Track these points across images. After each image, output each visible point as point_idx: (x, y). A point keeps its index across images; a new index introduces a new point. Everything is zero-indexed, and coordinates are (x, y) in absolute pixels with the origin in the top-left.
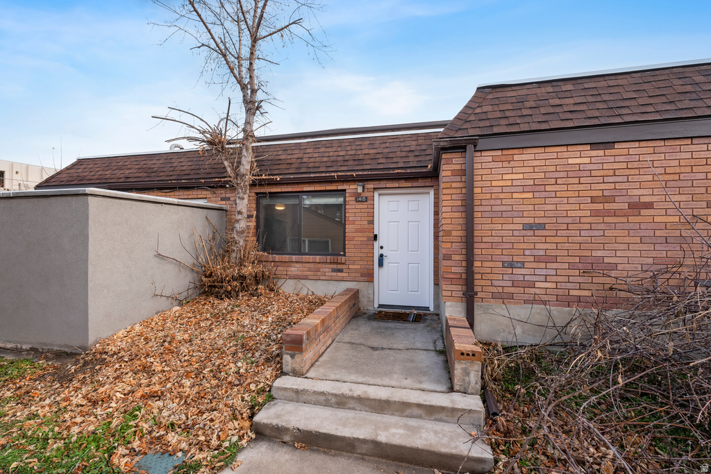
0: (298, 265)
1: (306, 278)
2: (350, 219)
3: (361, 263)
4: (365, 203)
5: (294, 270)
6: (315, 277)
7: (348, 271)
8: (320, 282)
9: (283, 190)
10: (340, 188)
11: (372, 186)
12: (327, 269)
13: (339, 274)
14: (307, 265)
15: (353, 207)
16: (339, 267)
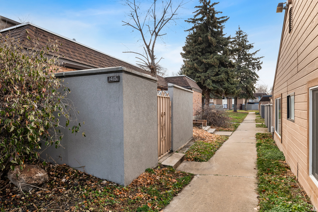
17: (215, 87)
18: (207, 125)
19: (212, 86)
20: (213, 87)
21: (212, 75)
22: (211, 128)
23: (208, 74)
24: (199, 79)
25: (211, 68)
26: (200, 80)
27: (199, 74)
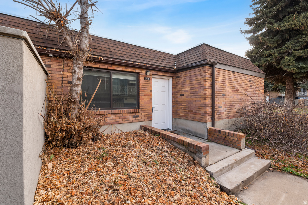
0: (112, 116)
1: (118, 123)
2: (142, 89)
3: (147, 111)
4: (149, 81)
5: (110, 119)
6: (123, 122)
7: (141, 116)
8: (126, 125)
9: (101, 67)
10: (137, 71)
11: (151, 73)
12: (130, 116)
13: (137, 118)
14: (118, 115)
15: (143, 82)
16: (137, 114)
17: (301, 68)
18: (247, 146)
19: (295, 66)
20: (297, 67)
21: (296, 48)
22: (260, 155)
23: (287, 48)
24: (269, 59)
25: (294, 38)
26: (271, 60)
27: (268, 52)
